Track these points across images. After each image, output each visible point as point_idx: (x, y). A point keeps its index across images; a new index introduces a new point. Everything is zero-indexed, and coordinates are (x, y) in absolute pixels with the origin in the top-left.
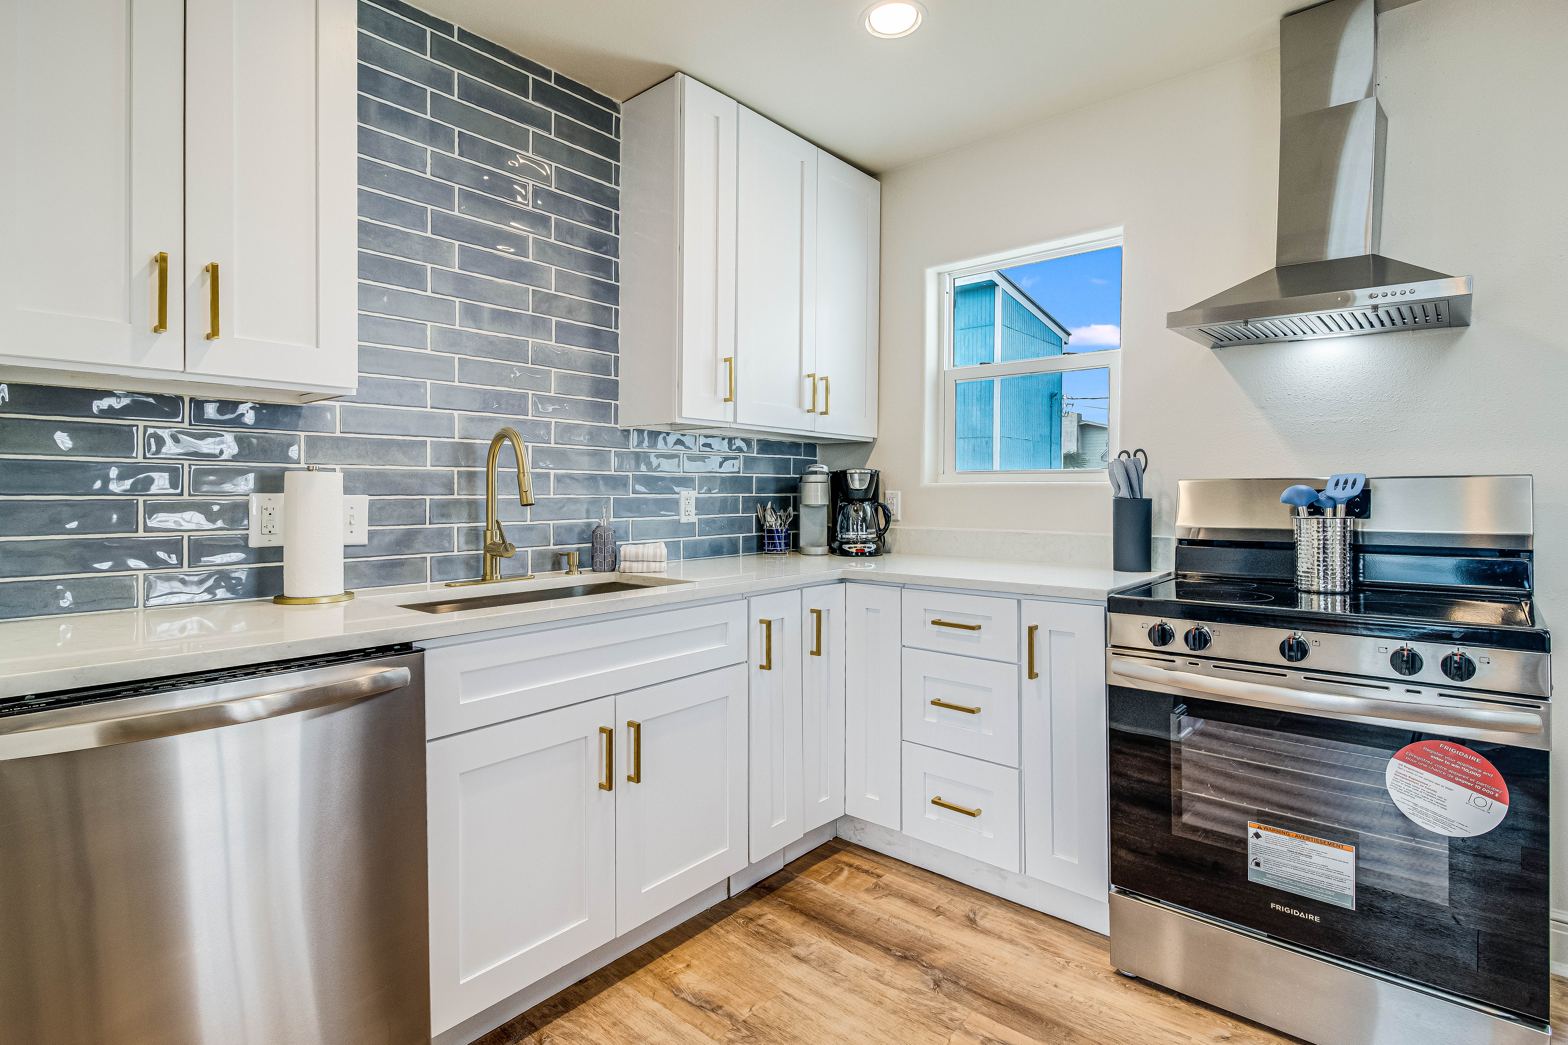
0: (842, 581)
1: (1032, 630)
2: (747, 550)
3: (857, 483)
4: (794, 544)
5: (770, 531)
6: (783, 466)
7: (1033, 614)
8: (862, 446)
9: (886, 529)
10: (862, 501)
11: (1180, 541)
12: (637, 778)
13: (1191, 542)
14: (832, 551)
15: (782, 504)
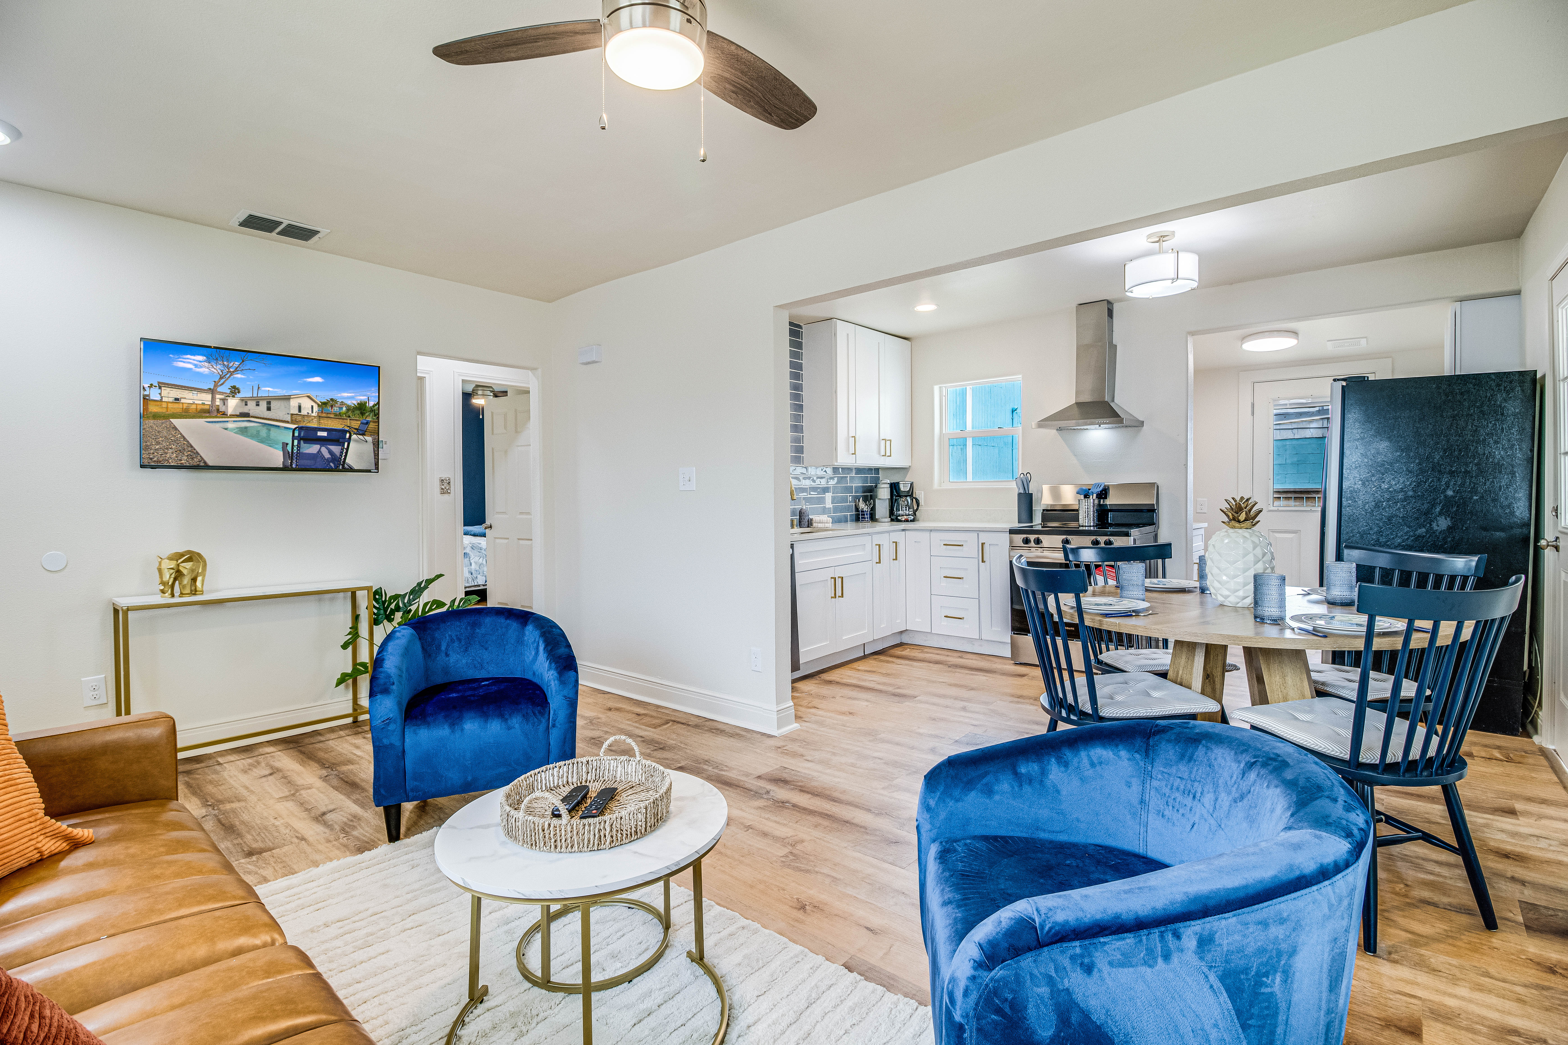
0: (903, 530)
1: (983, 544)
2: (852, 521)
3: (903, 488)
4: (873, 518)
5: (862, 511)
6: (865, 480)
7: (984, 538)
8: (904, 470)
9: (917, 509)
10: (906, 496)
11: (1044, 510)
12: (842, 596)
13: (1048, 510)
14: (892, 520)
15: (866, 499)
